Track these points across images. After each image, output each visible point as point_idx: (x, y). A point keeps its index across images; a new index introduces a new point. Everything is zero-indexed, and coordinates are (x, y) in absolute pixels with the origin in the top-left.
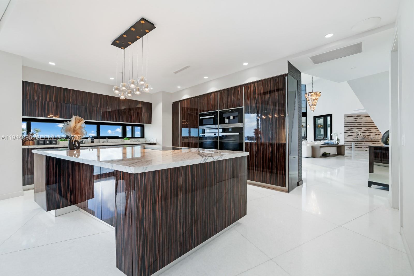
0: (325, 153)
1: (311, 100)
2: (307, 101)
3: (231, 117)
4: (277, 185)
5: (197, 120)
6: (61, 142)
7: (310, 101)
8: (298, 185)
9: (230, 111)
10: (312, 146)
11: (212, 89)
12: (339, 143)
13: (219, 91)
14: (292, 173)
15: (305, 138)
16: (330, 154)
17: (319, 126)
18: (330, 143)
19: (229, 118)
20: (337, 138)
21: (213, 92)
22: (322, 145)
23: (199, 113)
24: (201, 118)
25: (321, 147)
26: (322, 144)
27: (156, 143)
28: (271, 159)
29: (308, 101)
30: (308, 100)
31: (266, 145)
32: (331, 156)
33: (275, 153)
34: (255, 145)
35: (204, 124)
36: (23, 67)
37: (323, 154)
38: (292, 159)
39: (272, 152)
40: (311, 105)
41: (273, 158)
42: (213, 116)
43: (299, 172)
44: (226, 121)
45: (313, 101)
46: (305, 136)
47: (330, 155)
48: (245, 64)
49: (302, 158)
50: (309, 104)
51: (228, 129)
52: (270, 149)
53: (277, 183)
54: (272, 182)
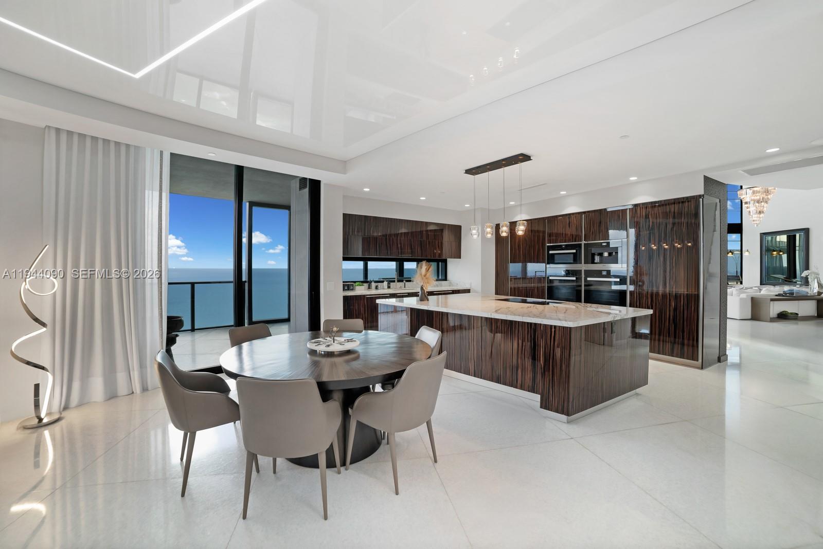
0: (783, 311)
1: (752, 202)
2: (743, 204)
3: (606, 254)
4: (683, 358)
5: (544, 255)
6: (357, 288)
7: (751, 205)
8: (719, 360)
9: (604, 244)
10: (752, 299)
11: (572, 208)
12: (821, 293)
13: (584, 213)
14: (709, 341)
15: (738, 278)
16: (797, 314)
17: (775, 253)
18: (797, 293)
19: (601, 255)
20: (818, 282)
21: (573, 214)
22: (776, 296)
23: (548, 245)
24: (551, 252)
25: (772, 300)
26: (777, 293)
27: (470, 290)
28: (674, 320)
29: (746, 205)
30: (746, 203)
31: (666, 295)
32: (798, 318)
33: (680, 312)
34: (648, 298)
35: (556, 262)
36: (344, 197)
37: (778, 314)
38: (709, 321)
39: (675, 309)
40: (751, 212)
41: (678, 318)
42: (574, 251)
43: (722, 341)
44: (597, 259)
45: (757, 204)
46: (739, 274)
47: (798, 316)
48: (633, 179)
49: (728, 320)
50: (748, 210)
51: (601, 271)
52: (673, 304)
53: (684, 355)
54: (675, 352)
